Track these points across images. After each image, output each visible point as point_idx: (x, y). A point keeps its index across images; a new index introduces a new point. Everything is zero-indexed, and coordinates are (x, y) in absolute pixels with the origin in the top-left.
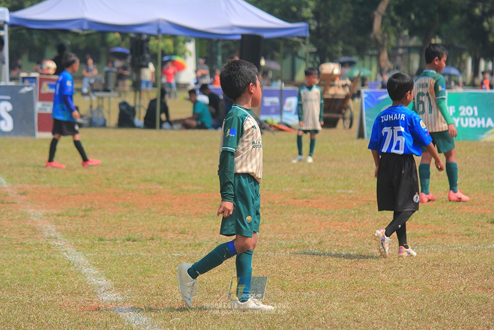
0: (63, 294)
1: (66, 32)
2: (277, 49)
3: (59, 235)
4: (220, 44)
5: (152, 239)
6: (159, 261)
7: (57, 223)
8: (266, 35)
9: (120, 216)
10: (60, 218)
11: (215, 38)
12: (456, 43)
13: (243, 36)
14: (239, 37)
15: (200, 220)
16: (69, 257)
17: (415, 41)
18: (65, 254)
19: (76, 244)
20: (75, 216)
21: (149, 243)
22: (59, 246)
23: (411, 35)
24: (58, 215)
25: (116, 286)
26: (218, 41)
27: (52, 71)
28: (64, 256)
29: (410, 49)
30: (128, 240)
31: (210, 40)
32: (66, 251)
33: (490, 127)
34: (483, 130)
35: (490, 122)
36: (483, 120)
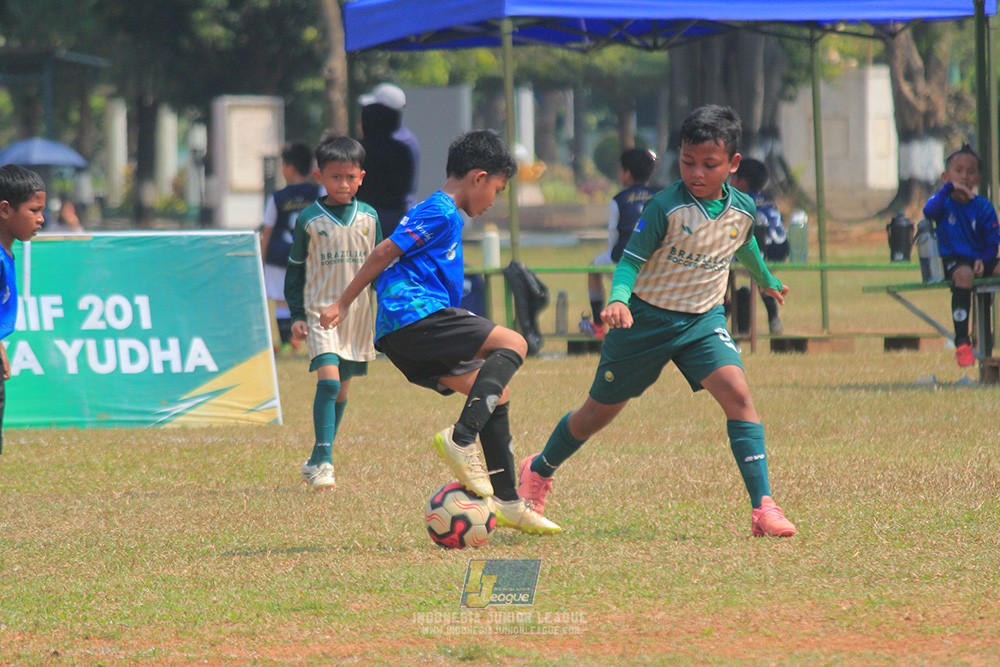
33: (201, 374)
34: (176, 384)
35: (200, 354)
36: (173, 343)
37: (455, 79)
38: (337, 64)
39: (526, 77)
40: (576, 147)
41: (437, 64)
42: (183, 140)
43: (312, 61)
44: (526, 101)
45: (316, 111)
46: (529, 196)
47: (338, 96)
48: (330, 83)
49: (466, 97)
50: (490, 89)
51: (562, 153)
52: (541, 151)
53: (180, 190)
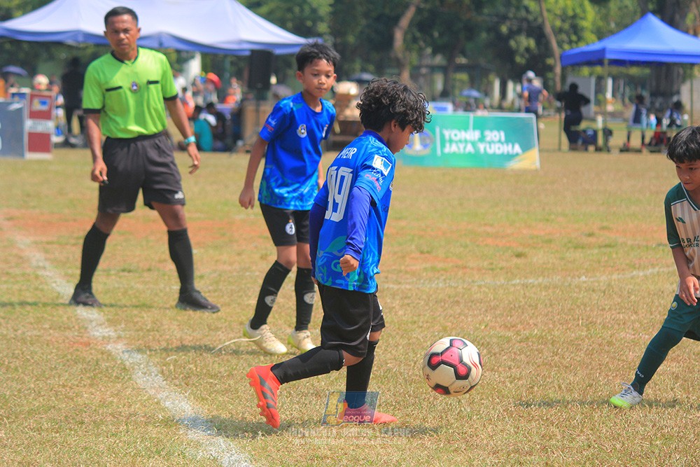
0: (50, 328)
1: (59, 44)
2: (289, 65)
3: (47, 264)
4: (228, 60)
5: (149, 270)
6: (156, 294)
7: (46, 251)
8: (278, 52)
9: (116, 245)
10: (49, 247)
11: (221, 54)
12: (482, 62)
13: (253, 51)
14: (247, 53)
15: (202, 250)
16: (59, 289)
17: (439, 60)
18: (54, 285)
19: (66, 275)
20: (67, 244)
21: (146, 274)
22: (47, 276)
23: (434, 53)
24: (48, 243)
25: (108, 320)
26: (226, 56)
27: (43, 87)
28: (53, 288)
29: (433, 69)
30: (124, 270)
31: (215, 55)
32: (55, 282)
33: (517, 154)
34: (510, 157)
35: (517, 148)
36: (510, 146)
37: (591, 75)
38: (558, 70)
39: (610, 75)
40: (623, 95)
41: (586, 71)
42: (514, 90)
43: (551, 68)
44: (610, 82)
45: (551, 83)
46: (610, 108)
47: (558, 79)
48: (555, 75)
49: (593, 81)
50: (600, 79)
51: (619, 96)
52: (614, 95)
53: (513, 103)
